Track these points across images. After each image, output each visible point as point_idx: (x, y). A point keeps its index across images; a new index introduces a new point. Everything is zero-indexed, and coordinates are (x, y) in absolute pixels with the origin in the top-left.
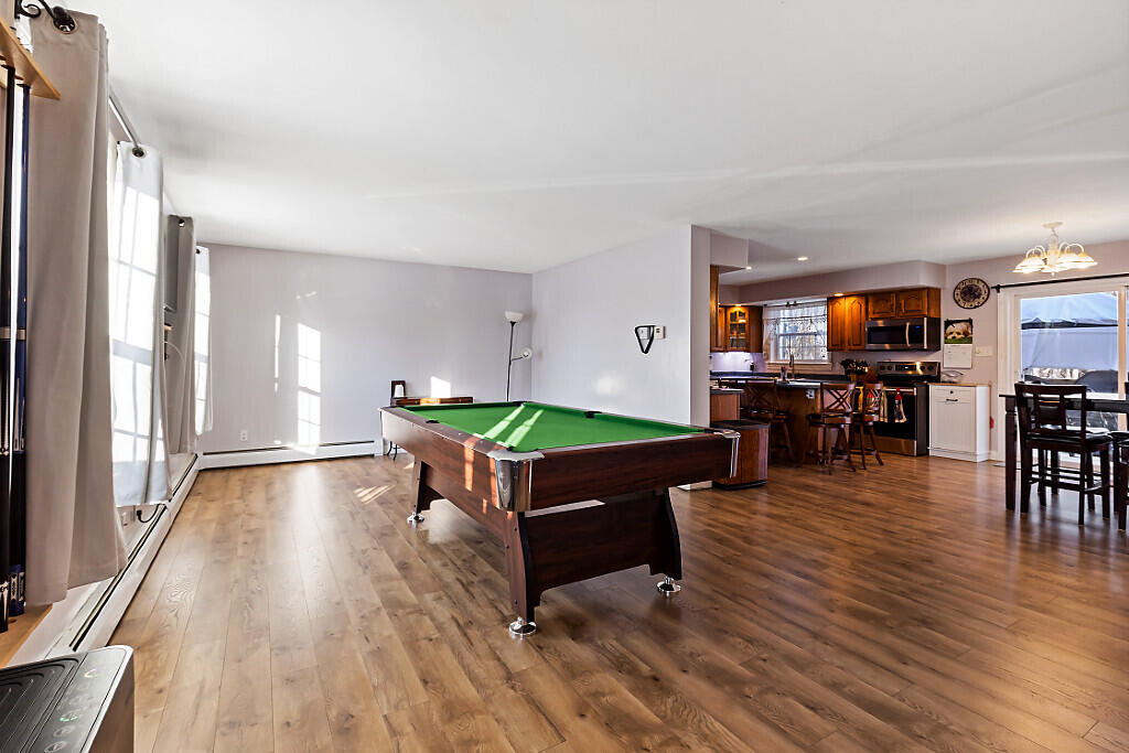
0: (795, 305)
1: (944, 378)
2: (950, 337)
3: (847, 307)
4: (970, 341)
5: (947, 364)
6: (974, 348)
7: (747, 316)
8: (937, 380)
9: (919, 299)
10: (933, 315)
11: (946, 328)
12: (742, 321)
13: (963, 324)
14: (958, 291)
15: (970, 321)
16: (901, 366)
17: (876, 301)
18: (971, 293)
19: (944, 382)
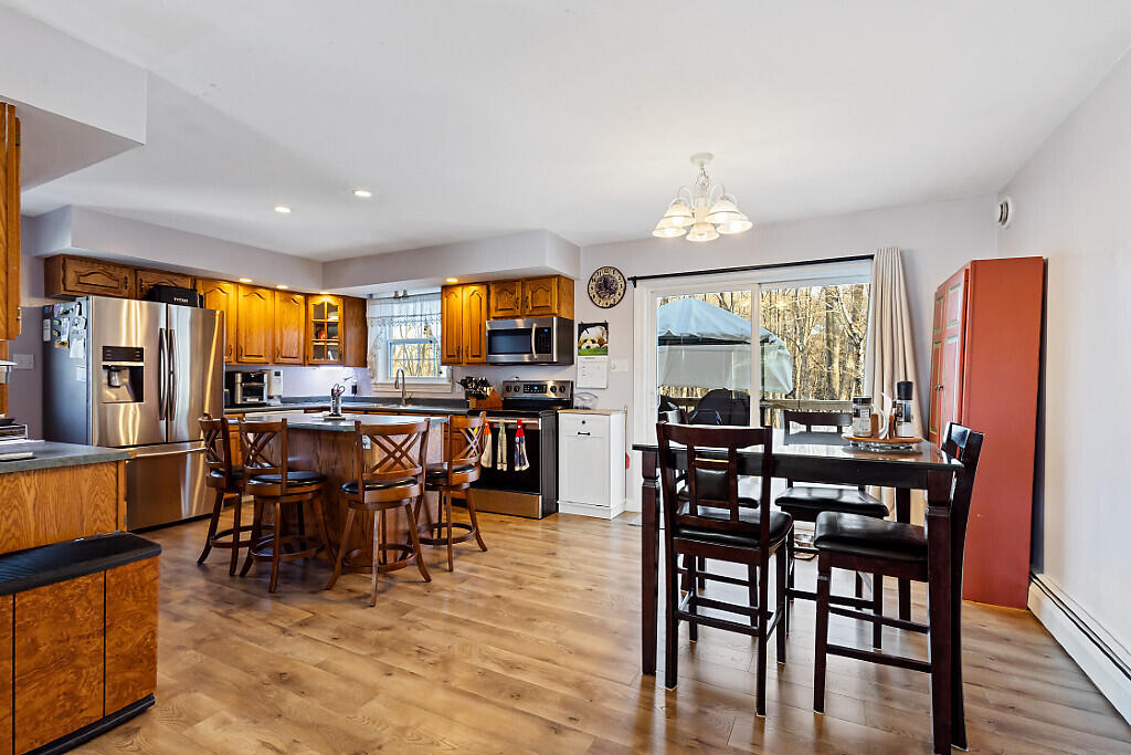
0: (405, 296)
1: (577, 402)
2: (584, 347)
3: (467, 300)
4: (605, 352)
5: (579, 384)
6: (609, 362)
7: (340, 310)
8: (568, 405)
9: (549, 290)
10: (564, 315)
11: (579, 335)
12: (333, 318)
13: (598, 328)
14: (593, 284)
15: (605, 325)
16: (530, 387)
17: (499, 293)
18: (606, 287)
19: (577, 408)
